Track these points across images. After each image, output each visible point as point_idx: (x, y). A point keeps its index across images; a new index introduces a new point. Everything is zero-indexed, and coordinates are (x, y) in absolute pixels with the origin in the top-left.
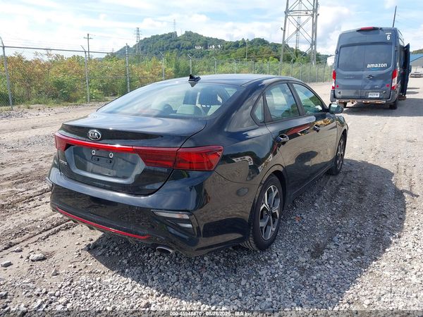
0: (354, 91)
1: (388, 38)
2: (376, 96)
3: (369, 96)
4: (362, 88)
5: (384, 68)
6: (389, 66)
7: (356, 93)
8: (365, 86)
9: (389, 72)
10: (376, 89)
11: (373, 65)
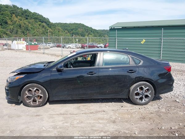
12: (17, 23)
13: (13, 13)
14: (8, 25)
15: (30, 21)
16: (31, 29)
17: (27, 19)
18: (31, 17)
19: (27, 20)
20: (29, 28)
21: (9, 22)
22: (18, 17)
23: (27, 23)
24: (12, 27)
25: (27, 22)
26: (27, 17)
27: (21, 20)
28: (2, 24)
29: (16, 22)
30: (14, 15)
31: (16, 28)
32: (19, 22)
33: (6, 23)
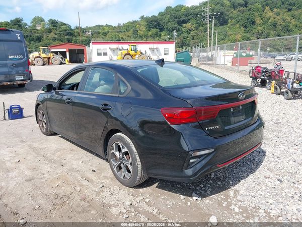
0: (4, 76)
1: (19, 38)
2: (21, 79)
3: (17, 79)
4: (9, 73)
5: (21, 59)
6: (24, 57)
7: (6, 77)
8: (12, 72)
9: (25, 61)
10: (20, 73)
11: (12, 57)
12: (270, 21)
13: (267, 5)
14: (255, 27)
15: (296, 13)
16: (294, 28)
17: (290, 10)
18: (298, 5)
19: (289, 13)
20: (291, 27)
21: (258, 21)
22: (275, 10)
23: (288, 18)
24: (260, 28)
25: (288, 16)
26: (290, 7)
27: (278, 14)
28: (247, 25)
29: (268, 19)
30: (267, 8)
31: (268, 29)
32: (275, 18)
33: (253, 22)
